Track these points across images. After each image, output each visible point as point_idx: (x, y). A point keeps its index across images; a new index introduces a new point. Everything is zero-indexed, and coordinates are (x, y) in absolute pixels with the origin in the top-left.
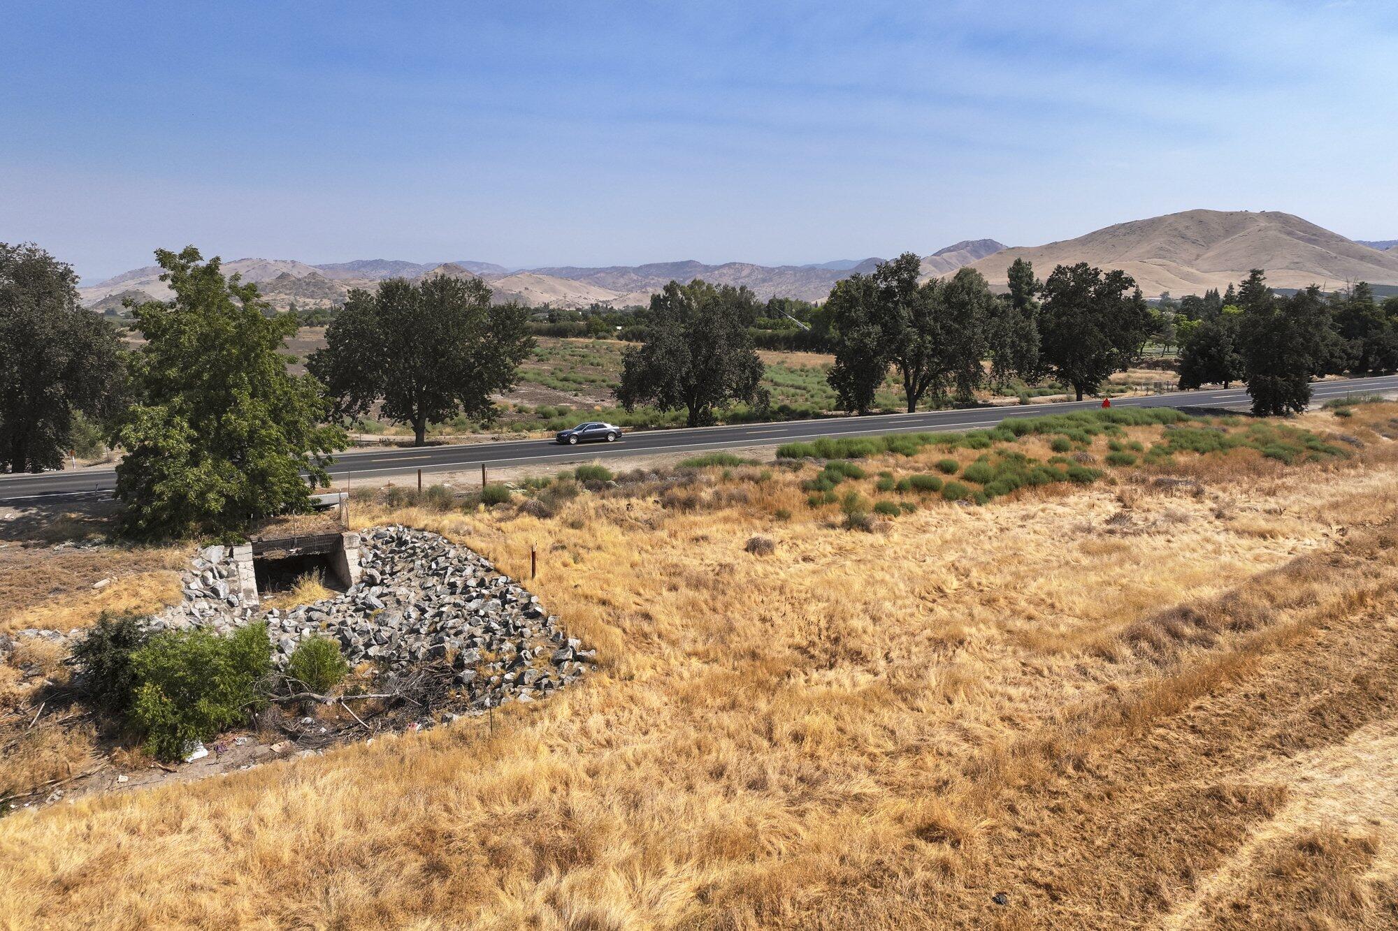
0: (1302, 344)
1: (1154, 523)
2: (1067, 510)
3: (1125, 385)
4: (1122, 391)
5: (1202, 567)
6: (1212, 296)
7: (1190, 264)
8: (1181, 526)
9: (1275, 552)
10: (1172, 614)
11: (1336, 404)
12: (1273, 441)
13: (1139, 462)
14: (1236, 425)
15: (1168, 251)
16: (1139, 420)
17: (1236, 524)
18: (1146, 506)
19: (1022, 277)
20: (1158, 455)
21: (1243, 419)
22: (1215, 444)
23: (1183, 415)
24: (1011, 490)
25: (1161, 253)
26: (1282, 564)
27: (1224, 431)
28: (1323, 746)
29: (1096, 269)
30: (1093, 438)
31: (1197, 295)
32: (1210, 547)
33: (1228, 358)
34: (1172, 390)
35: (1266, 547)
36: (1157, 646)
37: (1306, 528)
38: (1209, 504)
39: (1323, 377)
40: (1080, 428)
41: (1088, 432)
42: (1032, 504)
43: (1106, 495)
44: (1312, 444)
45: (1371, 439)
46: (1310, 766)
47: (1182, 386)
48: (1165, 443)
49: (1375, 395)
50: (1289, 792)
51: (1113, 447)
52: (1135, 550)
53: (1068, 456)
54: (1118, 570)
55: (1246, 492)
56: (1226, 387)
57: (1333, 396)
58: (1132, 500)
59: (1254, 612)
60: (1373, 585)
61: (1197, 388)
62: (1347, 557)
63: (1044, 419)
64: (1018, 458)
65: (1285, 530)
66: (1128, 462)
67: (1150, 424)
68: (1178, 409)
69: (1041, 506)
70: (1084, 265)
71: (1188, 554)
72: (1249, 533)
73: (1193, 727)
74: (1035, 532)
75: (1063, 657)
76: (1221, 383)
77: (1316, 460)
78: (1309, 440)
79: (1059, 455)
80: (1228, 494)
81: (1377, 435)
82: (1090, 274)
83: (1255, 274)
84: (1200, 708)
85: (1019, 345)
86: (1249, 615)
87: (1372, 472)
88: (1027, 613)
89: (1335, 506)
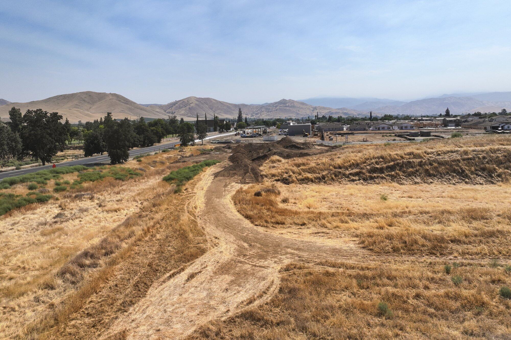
0: (125, 138)
1: (74, 215)
2: (36, 216)
3: (64, 157)
4: (63, 160)
5: (94, 229)
6: (96, 122)
7: (88, 110)
8: (85, 213)
9: (120, 217)
10: (81, 256)
11: (137, 158)
12: (118, 173)
13: (68, 189)
14: (105, 169)
15: (79, 105)
16: (68, 171)
17: (106, 208)
18: (71, 208)
19: (16, 115)
20: (76, 185)
21: (107, 166)
22: (98, 177)
23: (85, 167)
24: (6, 212)
25: (76, 106)
26: (123, 221)
27: (101, 171)
28: (139, 300)
29: (46, 111)
30: (48, 181)
31: (90, 121)
32: (97, 220)
33: (101, 144)
34: (82, 157)
35: (117, 215)
36: (73, 274)
37: (130, 205)
38: (97, 201)
39: (133, 148)
40: (42, 178)
41: (46, 179)
42: (18, 217)
43: (54, 206)
44: (130, 172)
45: (148, 168)
46: (135, 312)
47: (86, 155)
48: (79, 179)
49: (148, 153)
50: (127, 331)
51: (57, 184)
52: (66, 229)
53: (37, 191)
54: (58, 240)
55: (110, 194)
56: (102, 154)
57: (135, 155)
58: (65, 206)
59: (113, 245)
60: (152, 224)
61: (92, 156)
62: (144, 213)
63: (24, 176)
64: (11, 196)
65: (124, 207)
66: (63, 190)
67: (72, 172)
68: (84, 165)
69: (23, 217)
70: (41, 110)
71: (88, 225)
72: (111, 211)
73: (88, 314)
74: (18, 230)
75: (28, 295)
76: (100, 153)
77: (132, 178)
78: (129, 171)
79: (32, 191)
80: (103, 196)
81: (150, 167)
82: (43, 114)
83: (109, 114)
84: (91, 302)
85: (11, 144)
86: (111, 247)
87: (149, 180)
88: (9, 277)
89: (139, 194)
